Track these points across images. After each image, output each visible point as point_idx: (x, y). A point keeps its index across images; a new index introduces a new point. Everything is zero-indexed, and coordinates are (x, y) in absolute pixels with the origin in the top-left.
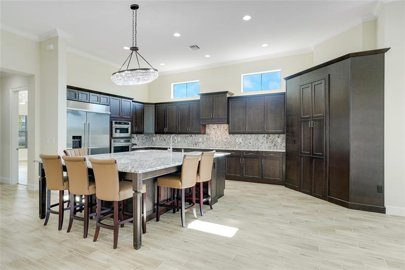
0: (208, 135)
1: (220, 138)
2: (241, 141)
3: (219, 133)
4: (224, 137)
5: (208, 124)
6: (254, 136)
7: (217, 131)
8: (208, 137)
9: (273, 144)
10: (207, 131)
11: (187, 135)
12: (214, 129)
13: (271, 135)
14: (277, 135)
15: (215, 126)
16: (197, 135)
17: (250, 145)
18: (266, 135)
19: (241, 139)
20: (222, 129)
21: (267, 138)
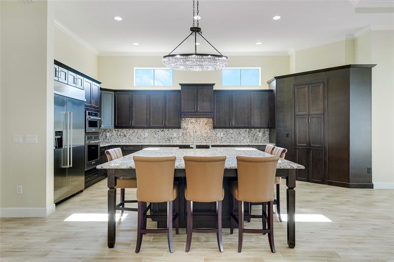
0: (184, 129)
1: (199, 133)
2: (222, 136)
3: (198, 128)
4: (204, 132)
5: (184, 118)
6: (235, 130)
7: (195, 125)
8: (185, 131)
9: (254, 138)
10: (184, 125)
11: (157, 130)
12: (192, 122)
13: (253, 130)
14: (258, 130)
15: (193, 120)
16: (170, 130)
17: (232, 139)
18: (248, 130)
19: (222, 134)
20: (201, 123)
21: (249, 133)
